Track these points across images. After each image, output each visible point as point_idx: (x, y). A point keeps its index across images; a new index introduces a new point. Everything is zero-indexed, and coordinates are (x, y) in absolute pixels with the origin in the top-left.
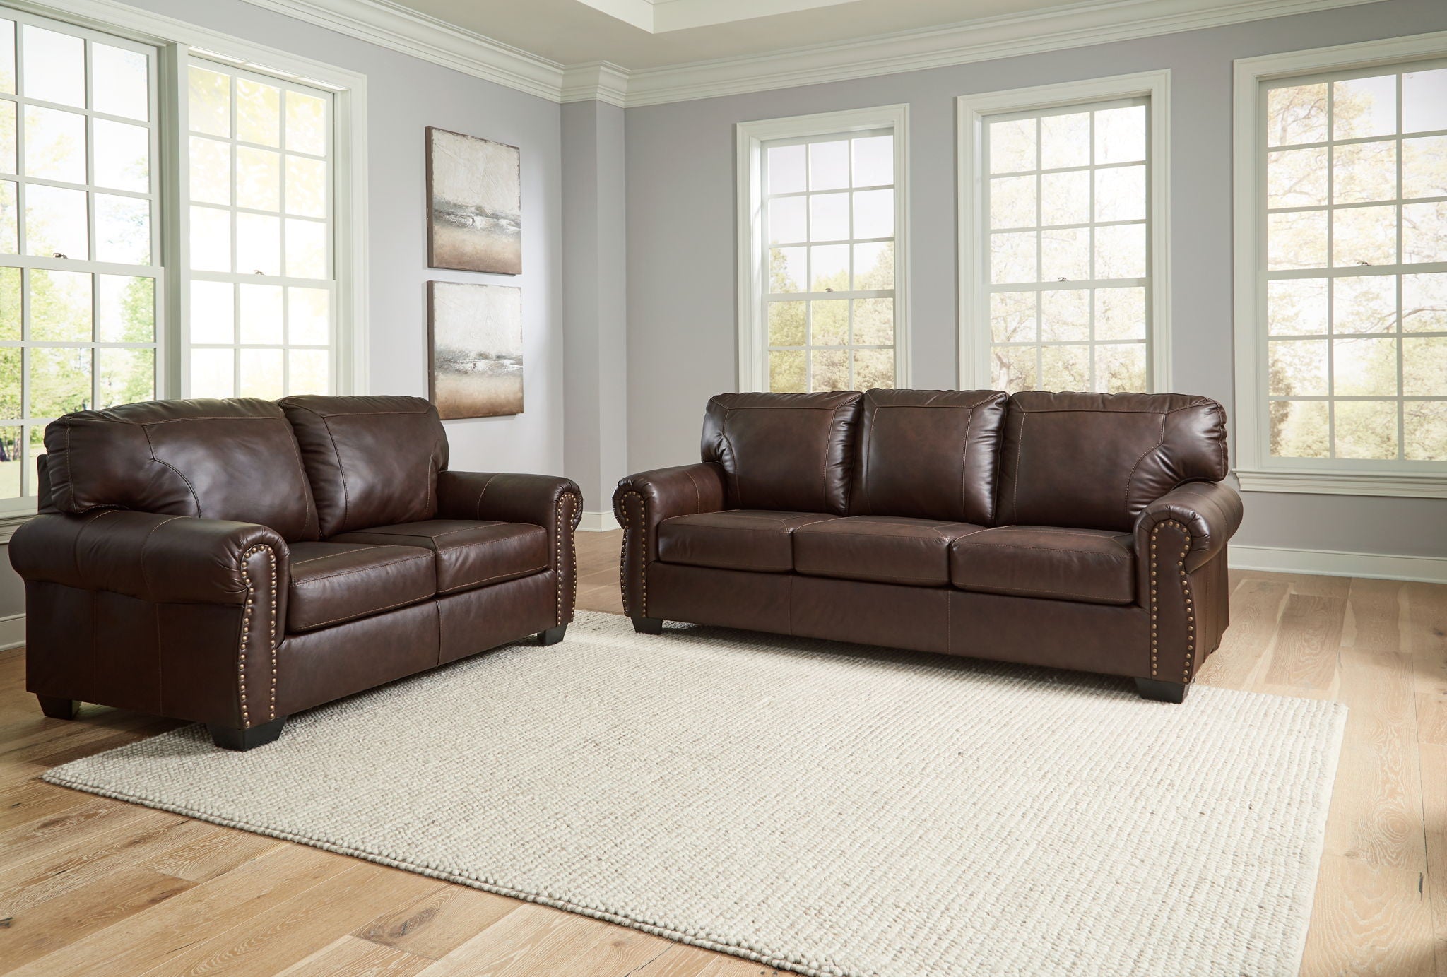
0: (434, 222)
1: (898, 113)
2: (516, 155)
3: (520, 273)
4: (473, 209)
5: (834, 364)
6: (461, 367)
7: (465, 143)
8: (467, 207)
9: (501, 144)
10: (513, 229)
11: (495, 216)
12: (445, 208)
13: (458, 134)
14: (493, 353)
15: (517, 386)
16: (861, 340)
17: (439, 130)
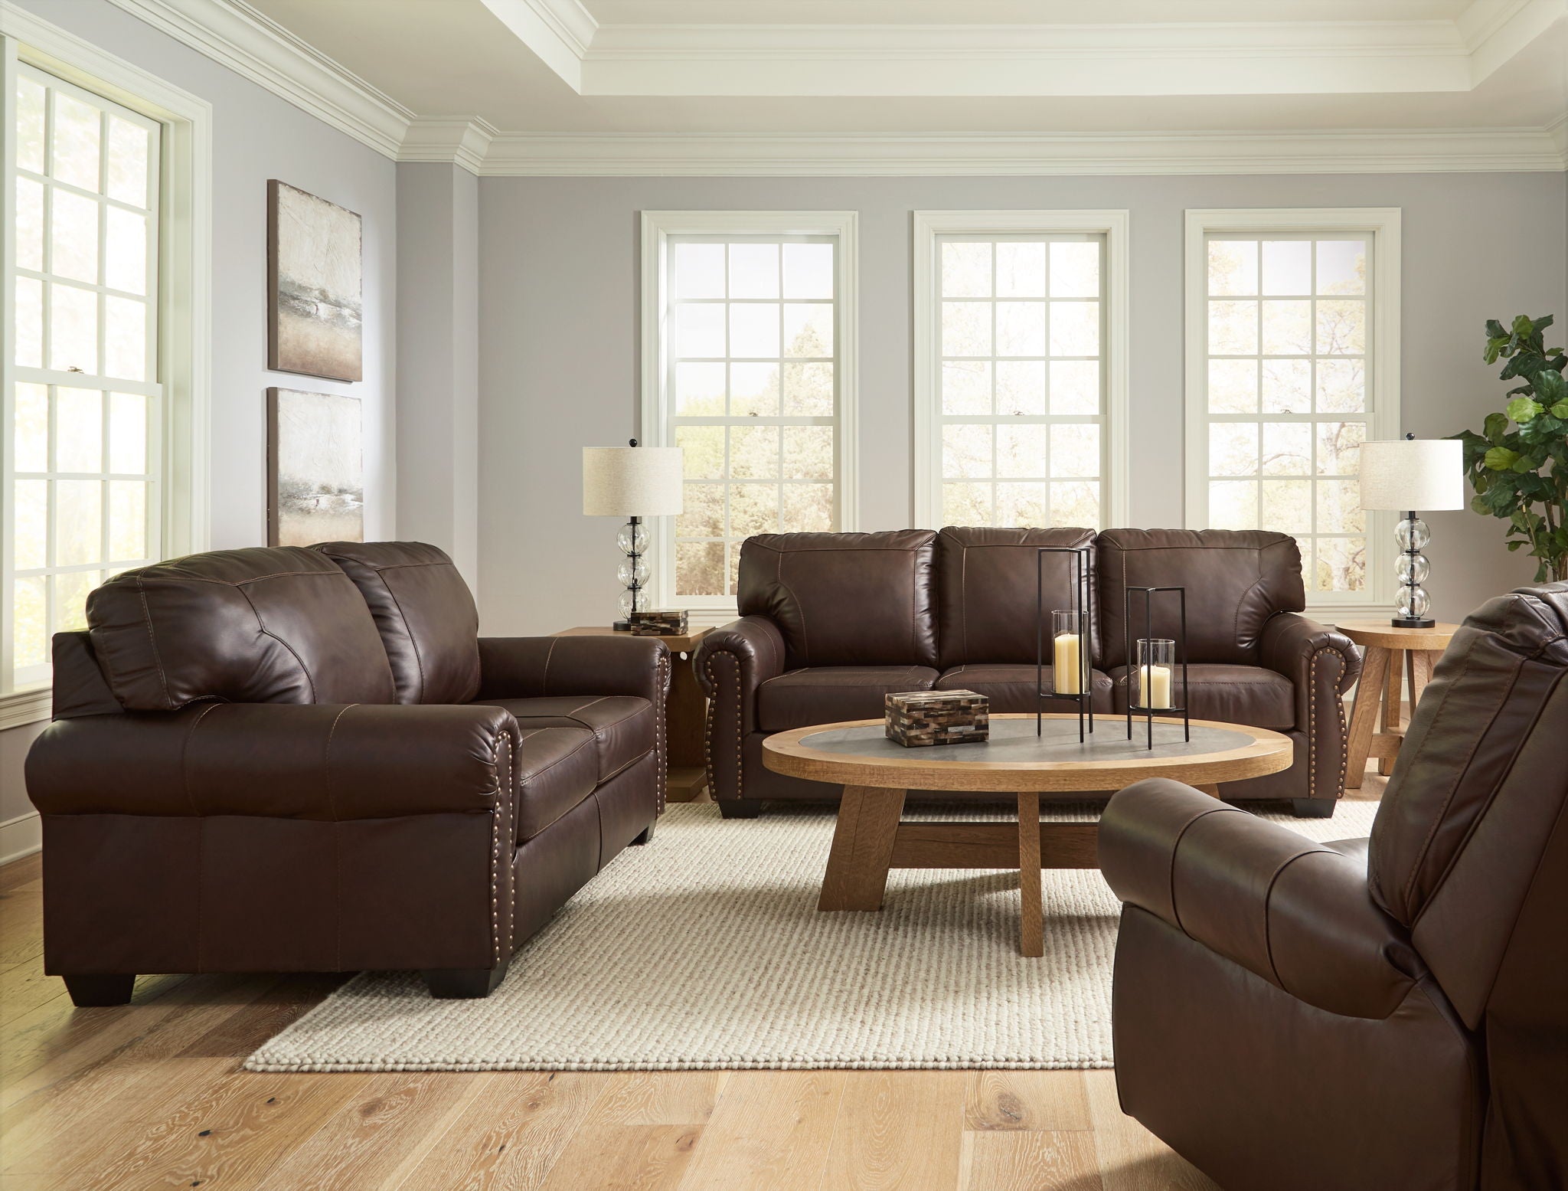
0: (279, 308)
1: (845, 221)
2: (358, 225)
3: (360, 379)
4: (317, 292)
5: (714, 501)
6: (304, 504)
7: (312, 204)
8: (311, 289)
9: (344, 210)
10: (354, 321)
11: (337, 304)
12: (289, 290)
13: (304, 192)
14: (335, 486)
15: (358, 528)
16: (748, 474)
17: (285, 185)
